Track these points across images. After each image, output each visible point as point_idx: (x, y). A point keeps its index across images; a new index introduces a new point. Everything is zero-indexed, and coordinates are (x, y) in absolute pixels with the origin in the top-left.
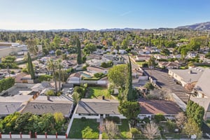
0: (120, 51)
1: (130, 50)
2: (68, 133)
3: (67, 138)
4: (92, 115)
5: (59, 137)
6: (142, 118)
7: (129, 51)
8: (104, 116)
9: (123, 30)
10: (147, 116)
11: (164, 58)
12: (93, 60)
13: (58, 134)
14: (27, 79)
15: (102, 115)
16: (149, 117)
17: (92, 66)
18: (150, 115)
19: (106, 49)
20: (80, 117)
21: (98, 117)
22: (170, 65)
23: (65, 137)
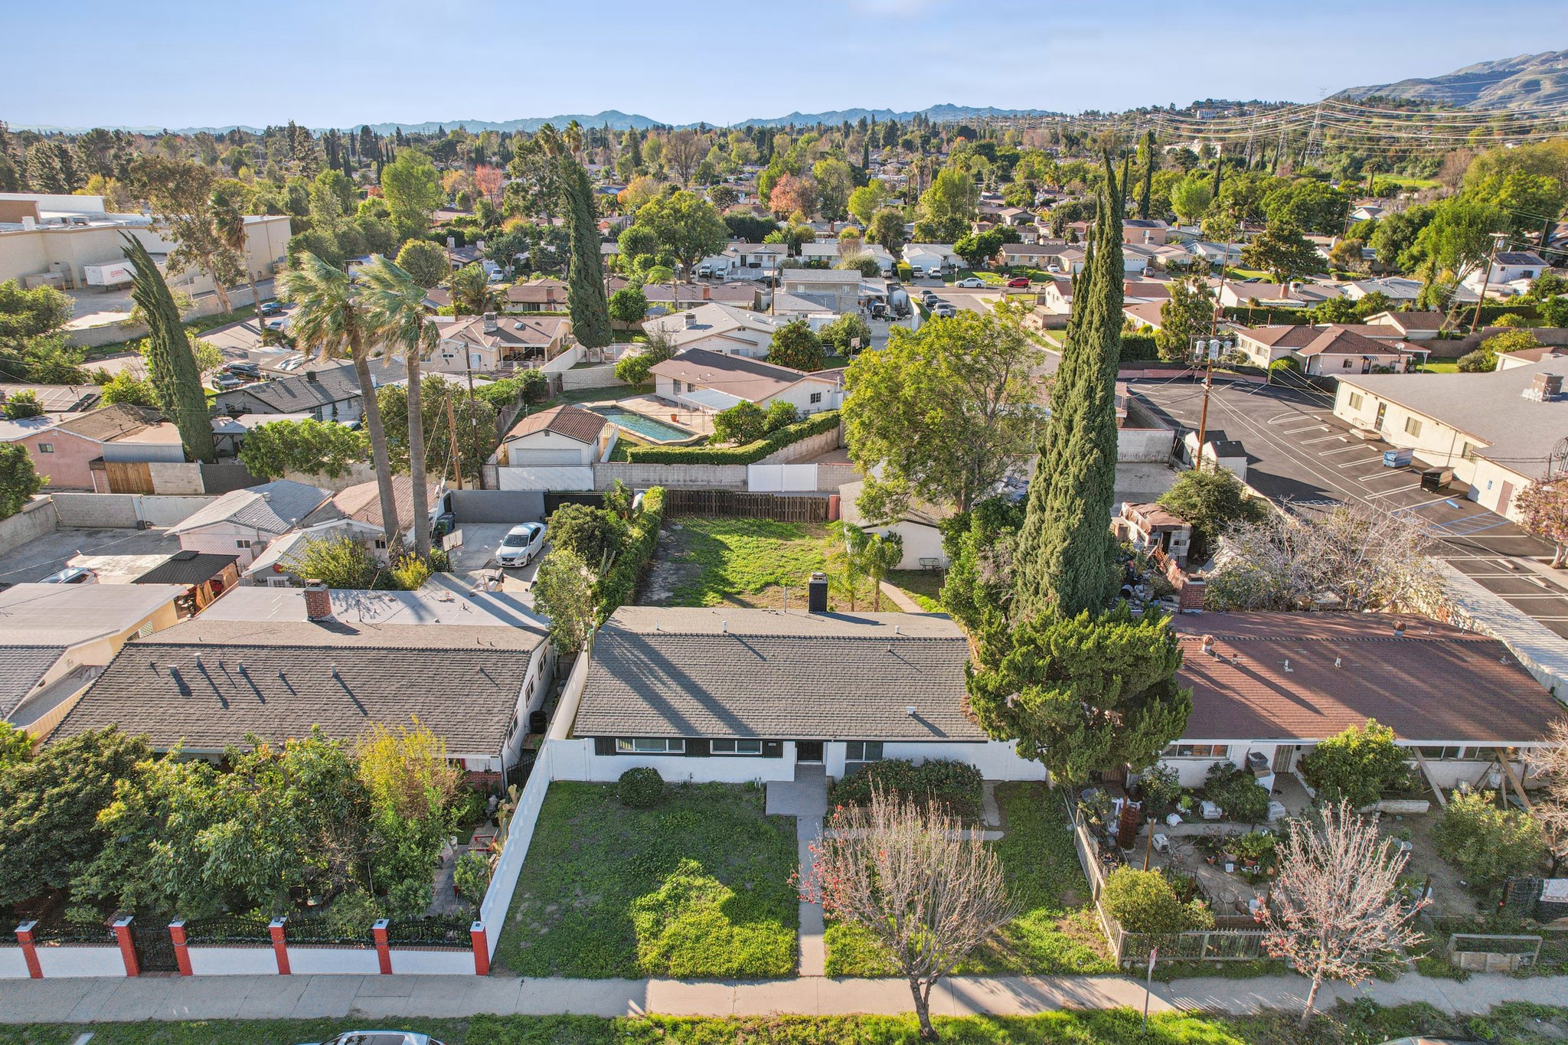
0: (912, 255)
1: (989, 247)
2: (491, 921)
3: (485, 968)
4: (724, 745)
5: (403, 960)
6: (1189, 770)
7: (980, 256)
8: (835, 759)
9: (920, 119)
10: (1239, 750)
11: (1274, 297)
12: (702, 314)
13: (399, 937)
14: (144, 459)
15: (810, 750)
16: (1254, 763)
17: (697, 356)
18: (1268, 748)
19: (795, 243)
20: (608, 769)
21: (782, 769)
22: (1339, 344)
23: (463, 962)
